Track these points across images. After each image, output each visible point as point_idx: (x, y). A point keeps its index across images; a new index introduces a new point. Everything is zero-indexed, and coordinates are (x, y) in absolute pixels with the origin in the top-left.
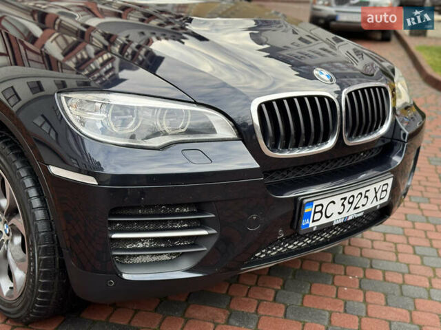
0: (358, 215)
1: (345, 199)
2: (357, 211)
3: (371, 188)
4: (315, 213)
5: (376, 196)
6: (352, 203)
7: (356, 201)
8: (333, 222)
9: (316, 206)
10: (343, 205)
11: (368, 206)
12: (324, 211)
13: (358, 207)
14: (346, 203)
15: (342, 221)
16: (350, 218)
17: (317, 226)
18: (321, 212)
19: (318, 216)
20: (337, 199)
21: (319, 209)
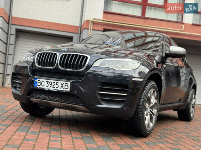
0: (55, 90)
1: (48, 82)
2: (54, 88)
3: (59, 82)
4: (38, 83)
5: (62, 86)
6: (51, 84)
7: (53, 85)
8: (44, 88)
9: (38, 80)
10: (47, 83)
11: (59, 89)
12: (41, 83)
13: (55, 87)
14: (49, 83)
15: (48, 89)
16: (51, 90)
17: (39, 88)
18: (40, 83)
19: (39, 84)
20: (45, 81)
21: (39, 82)
